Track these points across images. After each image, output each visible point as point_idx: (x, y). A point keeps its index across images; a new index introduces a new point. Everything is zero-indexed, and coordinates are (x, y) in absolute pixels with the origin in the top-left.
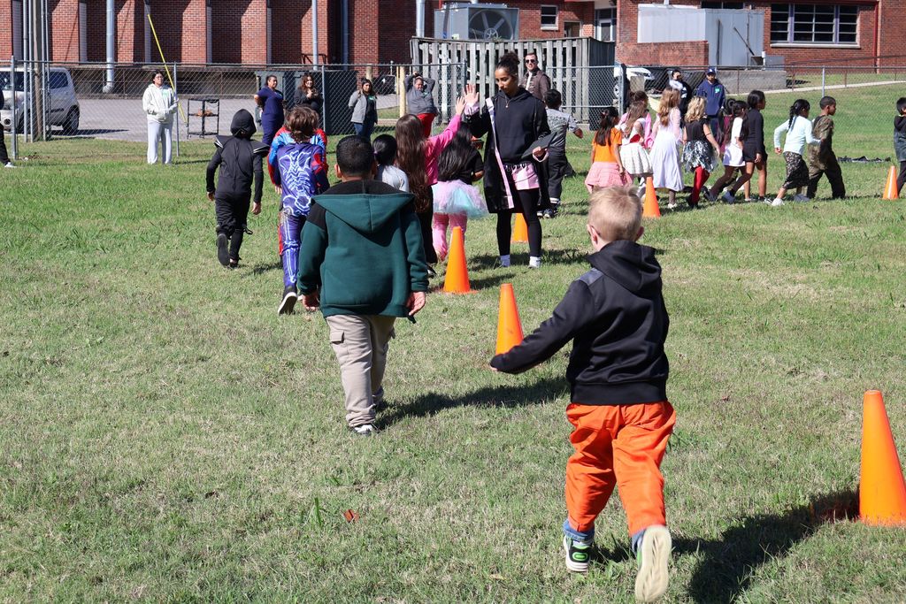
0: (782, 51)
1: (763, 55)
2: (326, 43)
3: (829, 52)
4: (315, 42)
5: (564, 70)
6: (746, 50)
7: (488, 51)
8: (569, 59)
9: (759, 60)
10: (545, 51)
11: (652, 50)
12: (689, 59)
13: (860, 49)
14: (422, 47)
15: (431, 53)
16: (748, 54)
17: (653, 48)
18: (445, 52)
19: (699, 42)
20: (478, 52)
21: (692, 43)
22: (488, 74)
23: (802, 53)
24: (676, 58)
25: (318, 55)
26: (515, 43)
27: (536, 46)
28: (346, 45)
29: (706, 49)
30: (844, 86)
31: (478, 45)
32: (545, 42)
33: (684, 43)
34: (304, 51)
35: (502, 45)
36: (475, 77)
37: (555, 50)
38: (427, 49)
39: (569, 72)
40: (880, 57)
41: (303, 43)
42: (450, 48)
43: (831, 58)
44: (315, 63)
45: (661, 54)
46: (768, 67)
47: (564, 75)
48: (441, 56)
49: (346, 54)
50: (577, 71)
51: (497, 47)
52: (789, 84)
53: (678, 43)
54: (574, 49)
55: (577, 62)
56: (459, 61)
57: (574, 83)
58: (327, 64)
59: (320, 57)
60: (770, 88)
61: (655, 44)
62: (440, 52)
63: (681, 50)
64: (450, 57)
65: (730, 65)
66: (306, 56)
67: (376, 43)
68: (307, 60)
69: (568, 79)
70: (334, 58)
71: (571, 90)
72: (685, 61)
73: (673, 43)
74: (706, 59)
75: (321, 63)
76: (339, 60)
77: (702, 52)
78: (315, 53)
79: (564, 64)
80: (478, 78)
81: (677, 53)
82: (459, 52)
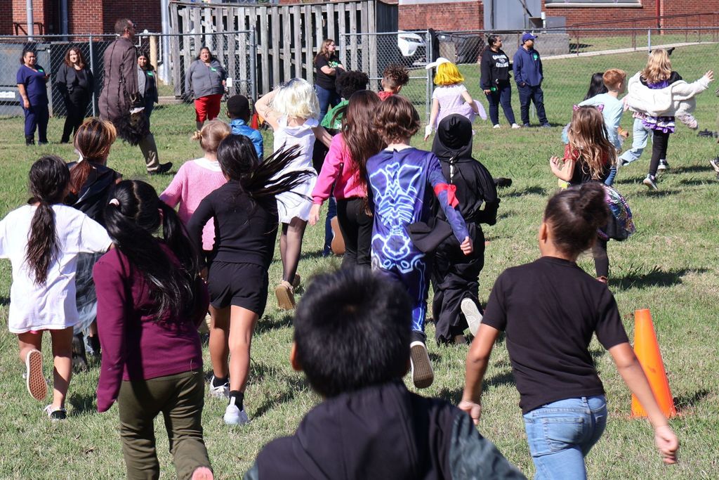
0: (558, 12)
1: (543, 16)
2: (42, 9)
3: (609, 12)
4: (29, 9)
5: (348, 37)
6: (523, 11)
7: (259, 17)
8: (353, 24)
9: (538, 22)
10: (325, 15)
11: (418, 13)
12: (461, 22)
13: (641, 8)
14: (181, 13)
15: (193, 19)
16: (525, 15)
17: (419, 10)
18: (208, 18)
19: (472, 3)
20: (247, 18)
21: (464, 4)
22: (259, 43)
23: (580, 13)
24: (446, 21)
25: (34, 23)
26: (290, 7)
27: (315, 10)
28: (65, 11)
29: (481, 10)
30: (633, 50)
31: (248, 10)
32: (325, 4)
33: (454, 4)
34: (16, 19)
35: (275, 9)
36: (244, 47)
37: (336, 14)
38: (187, 15)
39: (353, 39)
40: (664, 17)
41: (15, 10)
42: (215, 13)
43: (611, 18)
44: (30, 33)
45: (428, 17)
46: (548, 29)
47: (348, 42)
48: (204, 23)
49: (65, 22)
50: (363, 38)
51: (270, 11)
52: (573, 48)
53: (448, 4)
54: (358, 13)
55: (363, 28)
56: (226, 28)
57: (359, 51)
58: (43, 35)
59: (36, 27)
60: (552, 53)
61: (421, 6)
62: (203, 18)
63: (452, 12)
64: (214, 24)
65: (507, 29)
66: (18, 25)
67: (100, 9)
68: (19, 30)
69: (353, 47)
70: (51, 27)
71: (356, 59)
72: (456, 25)
73: (442, 4)
74: (481, 21)
75: (37, 33)
76: (57, 29)
77: (476, 14)
78: (29, 21)
79: (348, 30)
80: (248, 48)
81: (447, 15)
82: (225, 19)
